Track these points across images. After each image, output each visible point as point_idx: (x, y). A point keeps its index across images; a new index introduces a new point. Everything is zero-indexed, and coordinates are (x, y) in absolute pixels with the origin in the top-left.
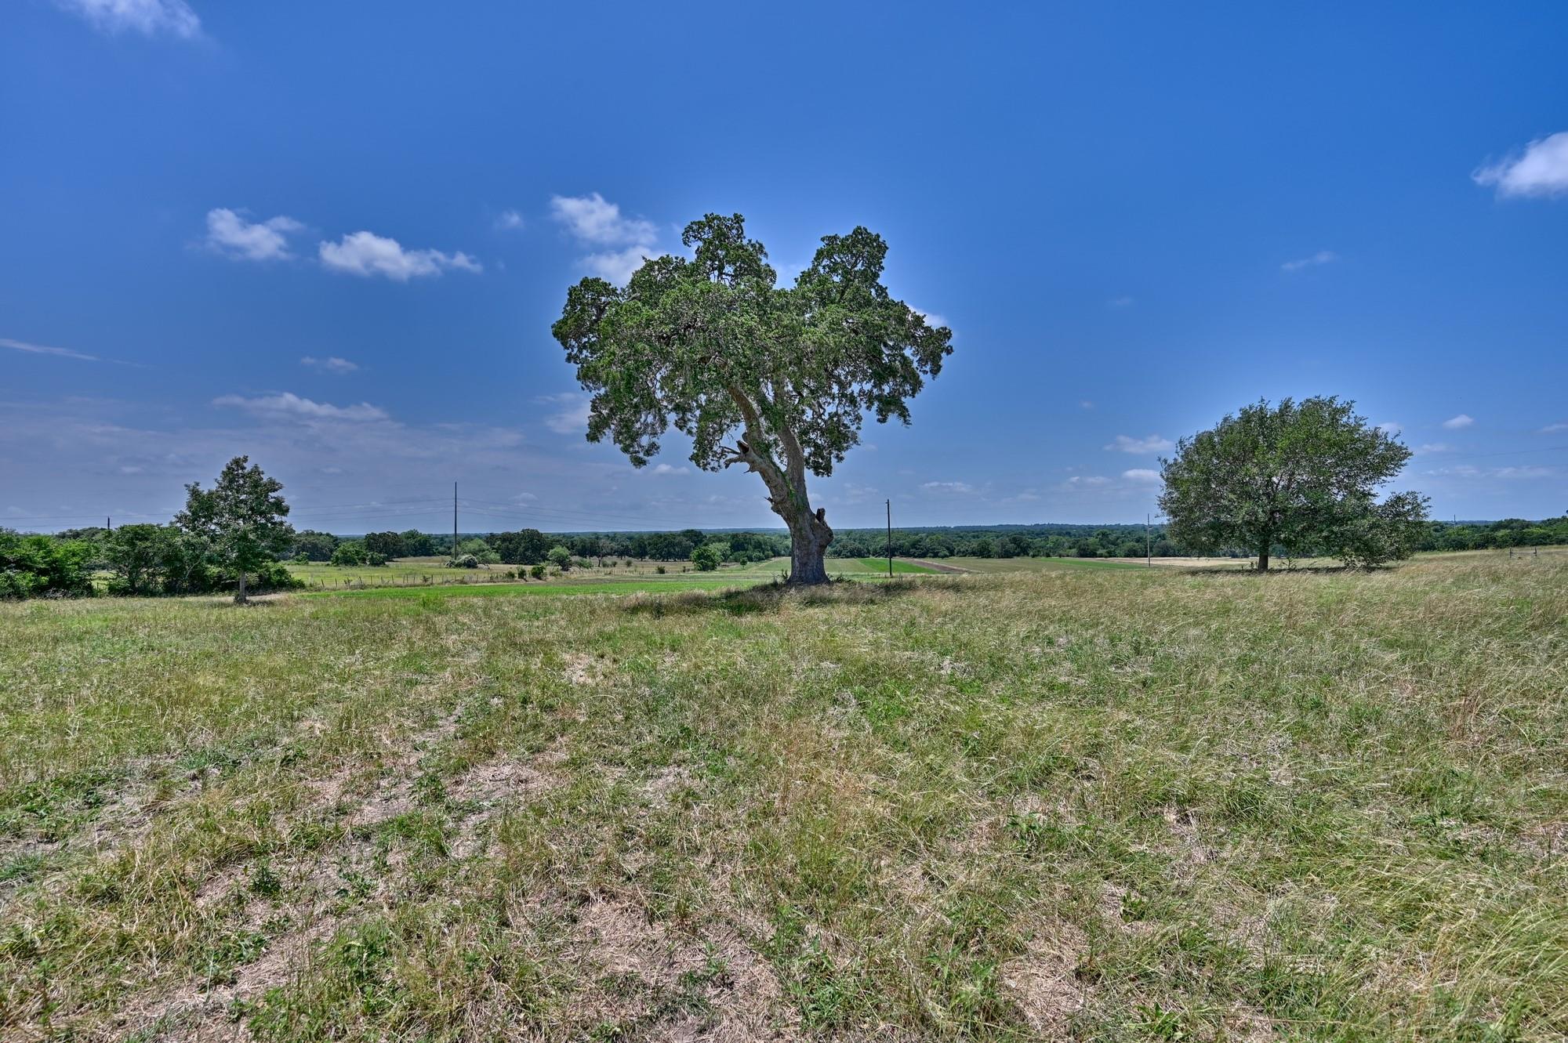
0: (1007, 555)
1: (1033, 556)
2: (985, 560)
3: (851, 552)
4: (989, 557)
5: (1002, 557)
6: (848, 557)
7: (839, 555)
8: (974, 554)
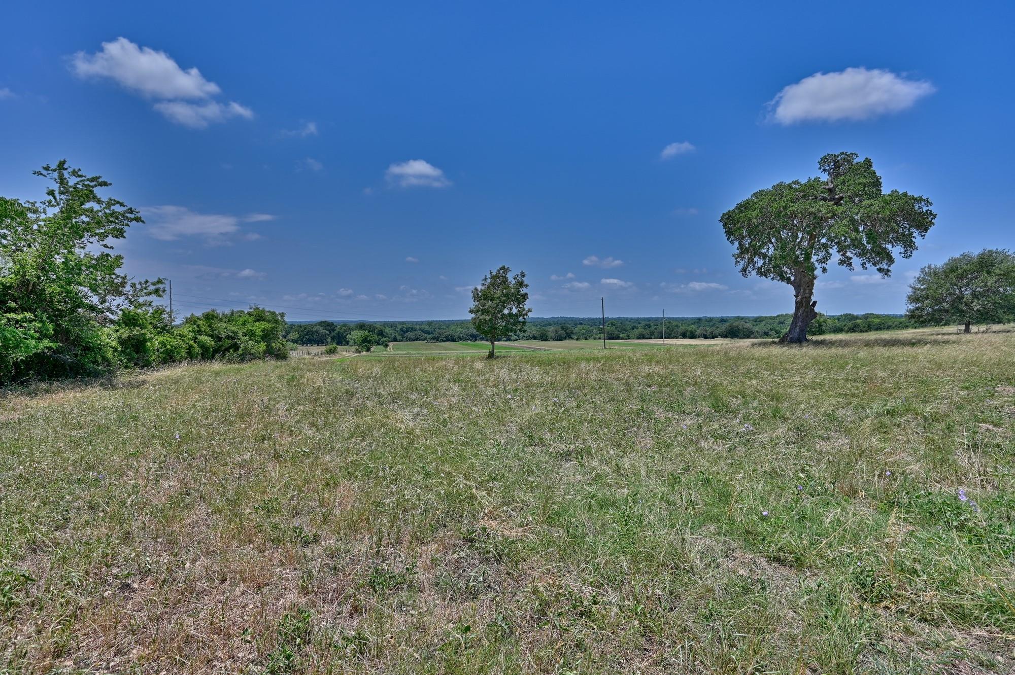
0: (560, 339)
1: (577, 339)
2: (544, 342)
3: (446, 337)
4: (547, 340)
5: (556, 340)
6: (444, 341)
7: (437, 340)
8: (535, 338)
